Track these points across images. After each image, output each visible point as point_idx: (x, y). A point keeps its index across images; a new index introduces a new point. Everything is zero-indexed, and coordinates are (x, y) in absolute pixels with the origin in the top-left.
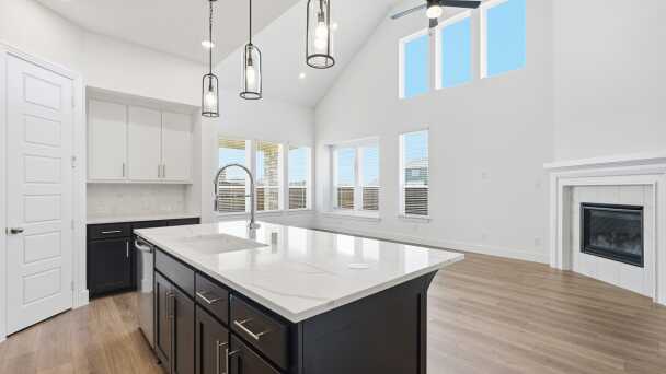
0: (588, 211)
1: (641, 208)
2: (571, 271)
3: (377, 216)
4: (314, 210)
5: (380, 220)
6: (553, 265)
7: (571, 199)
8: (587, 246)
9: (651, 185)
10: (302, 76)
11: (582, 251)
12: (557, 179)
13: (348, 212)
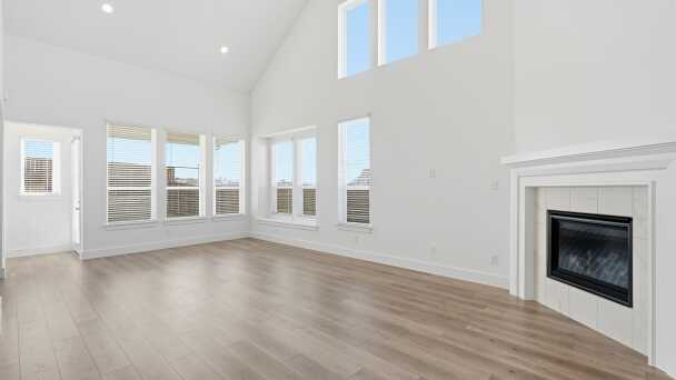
0: (556, 222)
1: (629, 220)
2: (534, 303)
3: (314, 224)
4: (249, 216)
5: (317, 228)
6: (513, 292)
7: (536, 205)
8: (555, 271)
9: (646, 186)
10: (224, 50)
11: (548, 276)
12: (519, 177)
13: (283, 218)
